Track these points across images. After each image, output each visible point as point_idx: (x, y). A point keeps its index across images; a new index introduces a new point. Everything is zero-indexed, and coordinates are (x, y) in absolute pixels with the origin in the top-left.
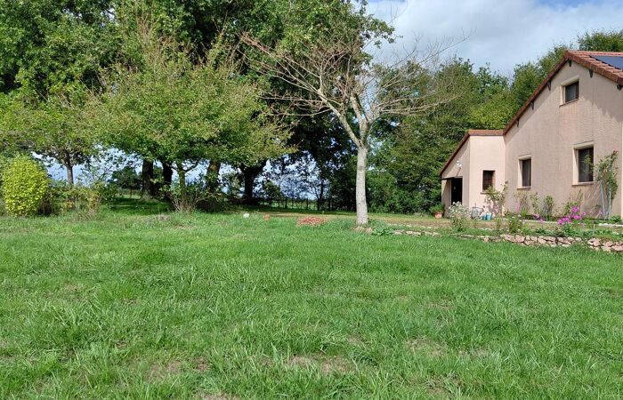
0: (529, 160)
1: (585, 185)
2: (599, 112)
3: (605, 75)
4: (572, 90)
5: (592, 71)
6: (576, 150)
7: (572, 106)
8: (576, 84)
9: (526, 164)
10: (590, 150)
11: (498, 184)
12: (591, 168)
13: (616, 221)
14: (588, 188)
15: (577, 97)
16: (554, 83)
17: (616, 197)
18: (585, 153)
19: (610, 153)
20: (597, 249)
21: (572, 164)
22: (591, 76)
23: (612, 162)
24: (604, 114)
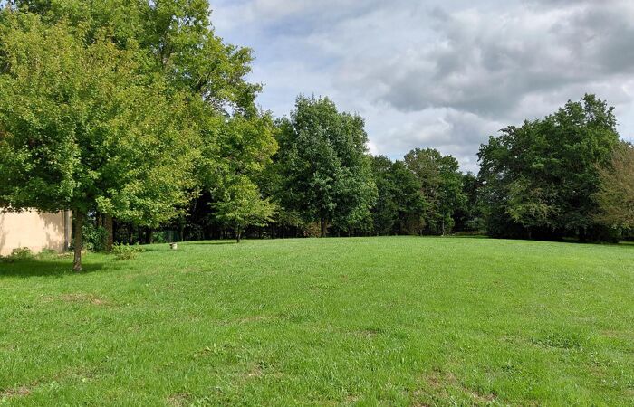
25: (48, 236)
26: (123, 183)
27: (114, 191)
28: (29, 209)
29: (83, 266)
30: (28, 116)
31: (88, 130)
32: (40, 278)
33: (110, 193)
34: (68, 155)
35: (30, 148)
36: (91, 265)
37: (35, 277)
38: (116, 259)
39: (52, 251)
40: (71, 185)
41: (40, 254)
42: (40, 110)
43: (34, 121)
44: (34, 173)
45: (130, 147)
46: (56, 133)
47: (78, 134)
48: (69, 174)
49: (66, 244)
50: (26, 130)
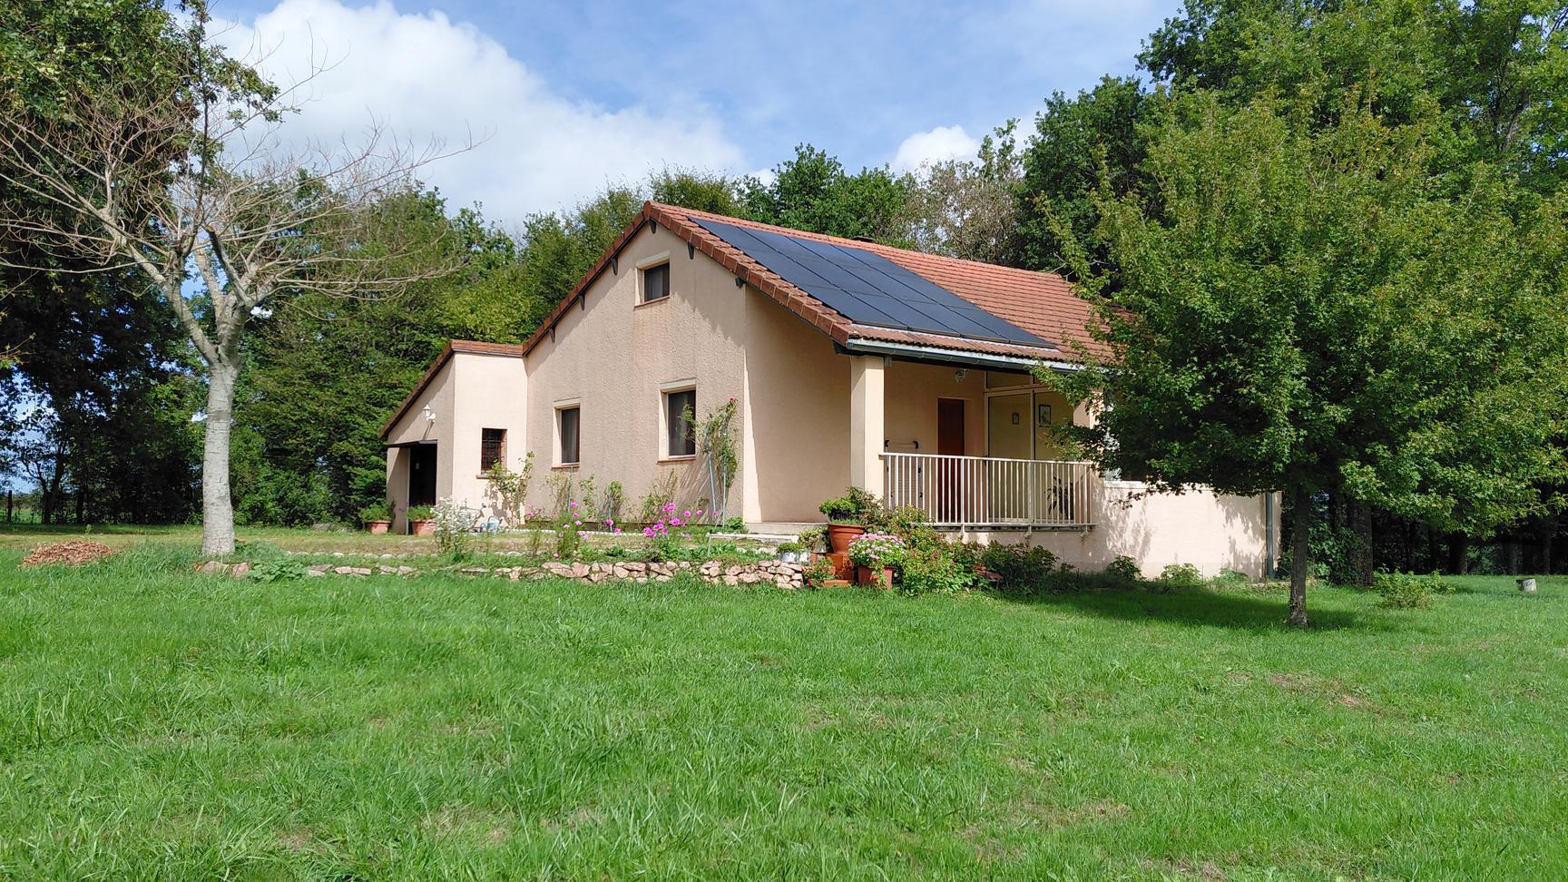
0: (576, 410)
1: (681, 461)
2: (706, 324)
3: (716, 257)
4: (657, 280)
5: (694, 246)
6: (664, 393)
7: (655, 310)
8: (664, 267)
9: (569, 417)
10: (690, 395)
11: (514, 457)
12: (691, 427)
13: (735, 528)
14: (686, 466)
15: (666, 293)
16: (623, 261)
17: (735, 482)
18: (681, 400)
19: (726, 402)
20: (716, 581)
21: (657, 422)
22: (692, 258)
23: (728, 418)
24: (714, 328)
25: (1233, 544)
26: (1403, 430)
27: (1381, 449)
28: (1198, 486)
29: (1311, 613)
30: (1199, 299)
31: (1323, 315)
32: (1223, 632)
33: (1374, 454)
34: (1279, 373)
35: (1201, 364)
36: (1327, 613)
37: (1210, 628)
38: (1384, 606)
39: (1240, 576)
40: (1285, 437)
41: (1216, 580)
42: (1221, 284)
43: (1210, 309)
44: (1210, 412)
45: (1420, 346)
46: (1255, 329)
47: (1300, 325)
48: (1281, 415)
49: (1268, 562)
50: (1193, 327)
